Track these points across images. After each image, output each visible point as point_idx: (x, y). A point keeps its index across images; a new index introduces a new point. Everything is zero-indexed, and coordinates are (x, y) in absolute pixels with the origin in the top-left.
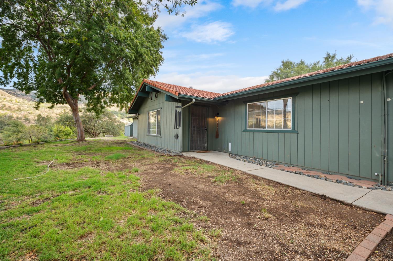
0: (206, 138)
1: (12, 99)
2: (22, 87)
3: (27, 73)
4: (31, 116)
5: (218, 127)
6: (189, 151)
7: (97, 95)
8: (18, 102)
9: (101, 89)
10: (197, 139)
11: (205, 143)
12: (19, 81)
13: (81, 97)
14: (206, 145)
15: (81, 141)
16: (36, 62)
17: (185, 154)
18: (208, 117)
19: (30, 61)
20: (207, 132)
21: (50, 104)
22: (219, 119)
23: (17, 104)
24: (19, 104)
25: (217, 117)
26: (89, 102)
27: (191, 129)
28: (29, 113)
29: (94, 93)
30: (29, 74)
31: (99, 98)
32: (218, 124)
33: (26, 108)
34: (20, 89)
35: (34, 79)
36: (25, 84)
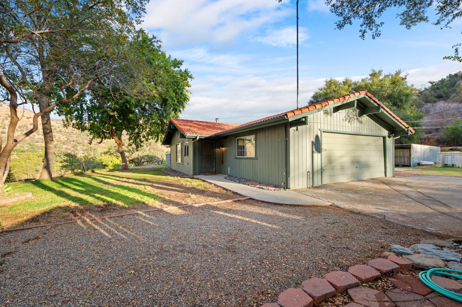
0: (214, 165)
1: (61, 129)
2: (79, 127)
3: (82, 114)
4: (79, 146)
5: (223, 155)
6: (199, 174)
7: (137, 130)
8: (67, 133)
9: (140, 125)
10: (206, 165)
11: (213, 168)
12: (77, 122)
13: (124, 132)
14: (214, 170)
15: (125, 169)
16: (88, 105)
17: (195, 177)
18: (216, 148)
19: (84, 104)
20: (214, 160)
21: (99, 140)
22: (223, 149)
23: (66, 135)
24: (68, 134)
25: (222, 148)
26: (130, 137)
27: (201, 158)
28: (78, 143)
29: (135, 129)
30: (83, 115)
31: (138, 134)
32: (223, 153)
33: (75, 138)
34: (77, 129)
35: (87, 120)
36: (81, 124)
